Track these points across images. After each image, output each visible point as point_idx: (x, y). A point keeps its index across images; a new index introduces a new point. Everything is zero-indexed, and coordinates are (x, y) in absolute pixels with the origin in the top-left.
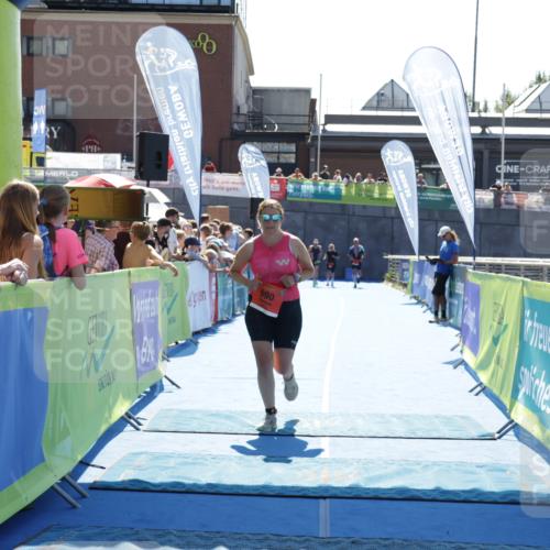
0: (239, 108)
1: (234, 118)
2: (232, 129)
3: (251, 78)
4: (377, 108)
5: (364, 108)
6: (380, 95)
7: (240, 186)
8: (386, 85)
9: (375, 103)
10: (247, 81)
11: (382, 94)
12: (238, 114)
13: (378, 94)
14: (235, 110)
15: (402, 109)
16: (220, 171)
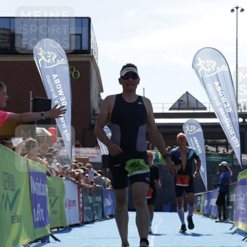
0: (94, 111)
1: (92, 116)
2: (91, 123)
3: (101, 94)
4: (179, 109)
5: (171, 109)
6: (180, 101)
7: (96, 155)
8: (183, 95)
9: (177, 106)
10: (99, 96)
11: (182, 101)
12: (94, 114)
13: (179, 100)
14: (92, 112)
15: (194, 109)
16: (84, 146)
